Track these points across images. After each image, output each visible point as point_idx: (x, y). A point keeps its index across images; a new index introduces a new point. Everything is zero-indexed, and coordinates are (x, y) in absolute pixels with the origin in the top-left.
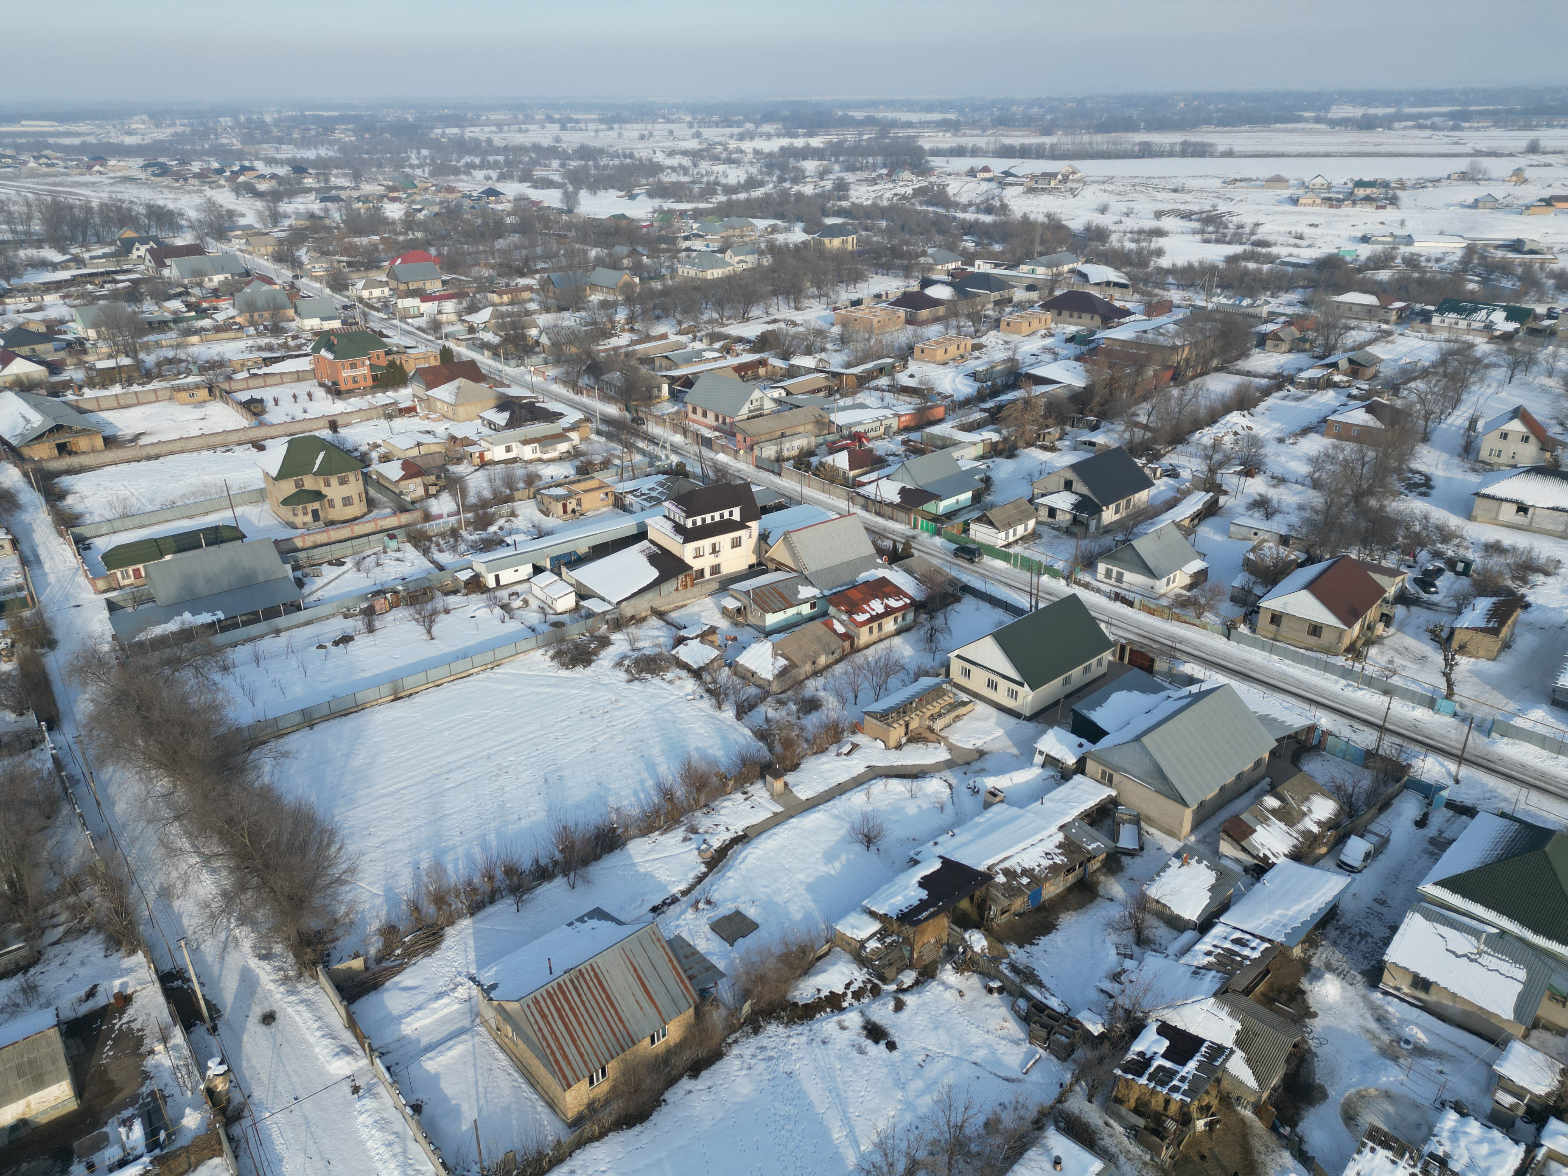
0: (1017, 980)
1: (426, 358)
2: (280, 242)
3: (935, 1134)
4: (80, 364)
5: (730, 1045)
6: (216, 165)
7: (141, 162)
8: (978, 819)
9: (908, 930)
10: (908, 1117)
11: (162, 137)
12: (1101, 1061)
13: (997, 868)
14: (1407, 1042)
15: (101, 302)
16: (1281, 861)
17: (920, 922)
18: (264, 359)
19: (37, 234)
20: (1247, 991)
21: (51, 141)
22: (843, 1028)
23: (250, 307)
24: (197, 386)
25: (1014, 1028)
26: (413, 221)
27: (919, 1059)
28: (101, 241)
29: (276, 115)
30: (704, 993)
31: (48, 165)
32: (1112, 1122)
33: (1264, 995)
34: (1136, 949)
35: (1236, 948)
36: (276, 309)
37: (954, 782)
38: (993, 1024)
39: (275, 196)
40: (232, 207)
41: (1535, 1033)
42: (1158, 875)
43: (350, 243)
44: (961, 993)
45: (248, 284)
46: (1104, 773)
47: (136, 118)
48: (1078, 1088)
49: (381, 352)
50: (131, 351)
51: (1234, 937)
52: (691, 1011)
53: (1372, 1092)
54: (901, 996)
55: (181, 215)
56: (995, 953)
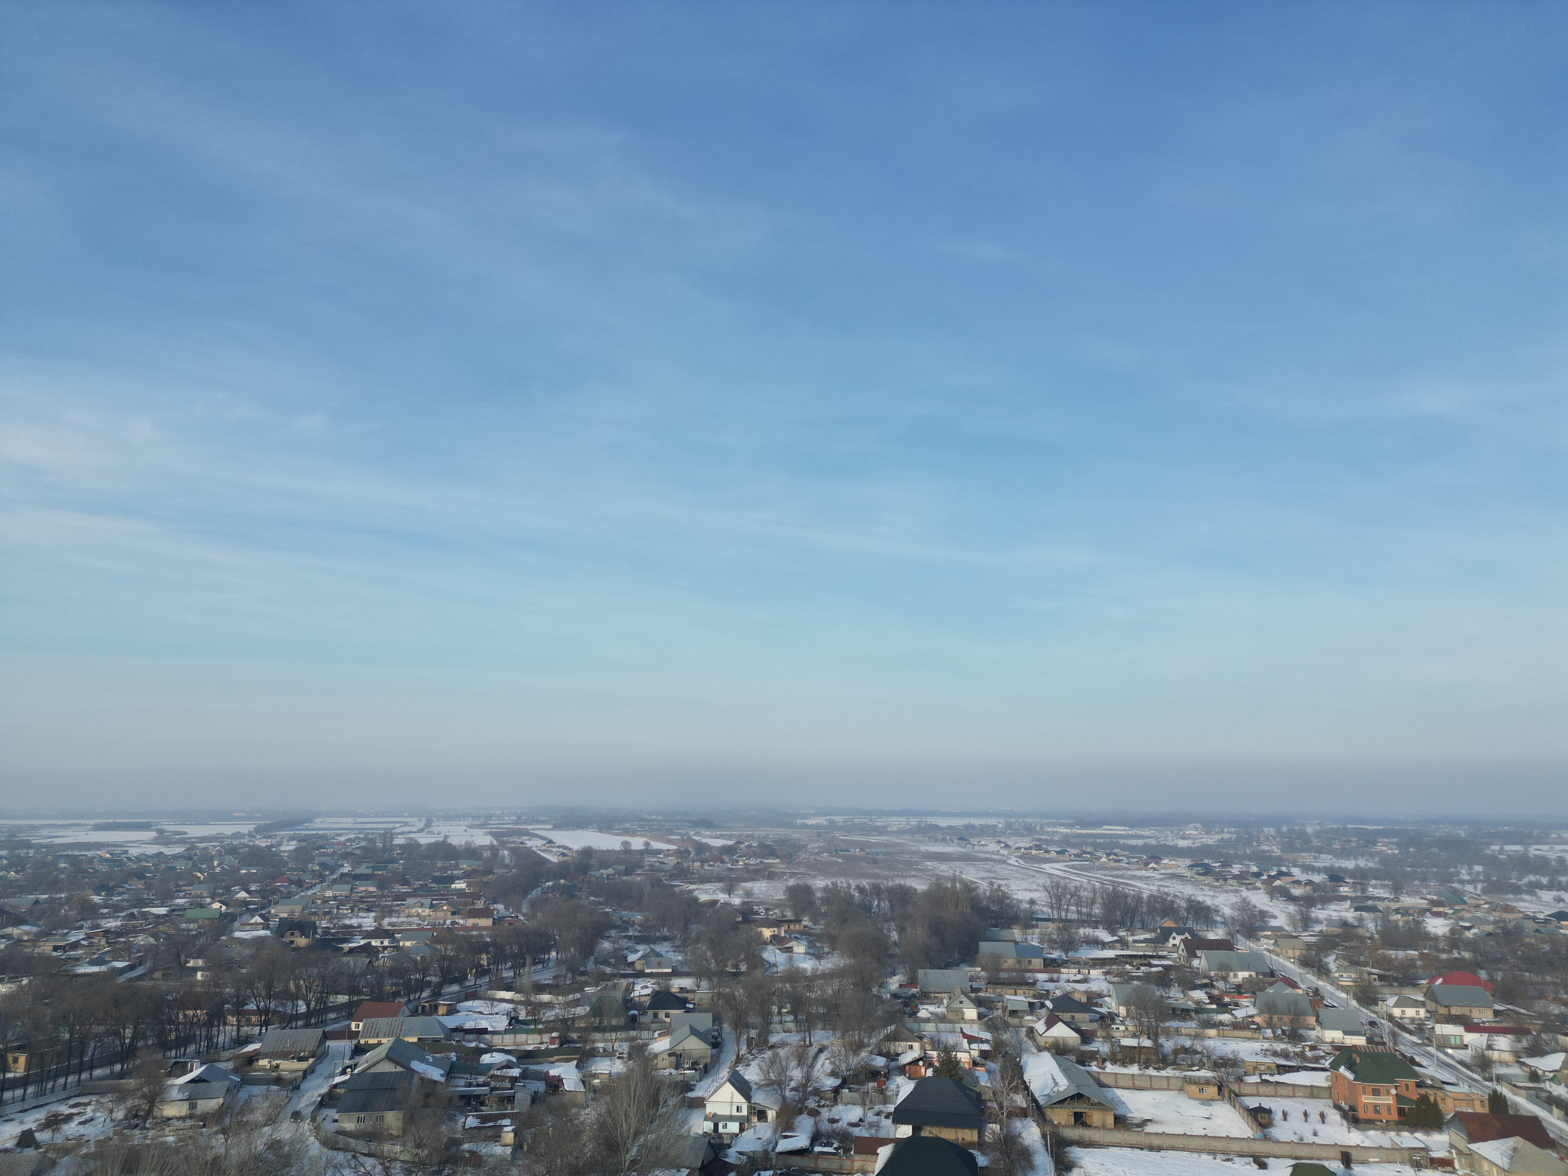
1: (1469, 1100)
2: (1309, 946)
4: (1108, 1037)
6: (1255, 869)
7: (1188, 862)
11: (1210, 842)
15: (1135, 982)
18: (1278, 1066)
19: (1096, 916)
21: (1122, 841)
23: (1270, 1009)
24: (1208, 1082)
26: (1460, 940)
28: (1144, 928)
29: (1317, 827)
31: (1115, 861)
36: (1296, 1014)
39: (1309, 902)
40: (1265, 908)
43: (1384, 956)
45: (1271, 984)
47: (1191, 825)
49: (1411, 1082)
50: (1153, 1034)
55: (1217, 911)
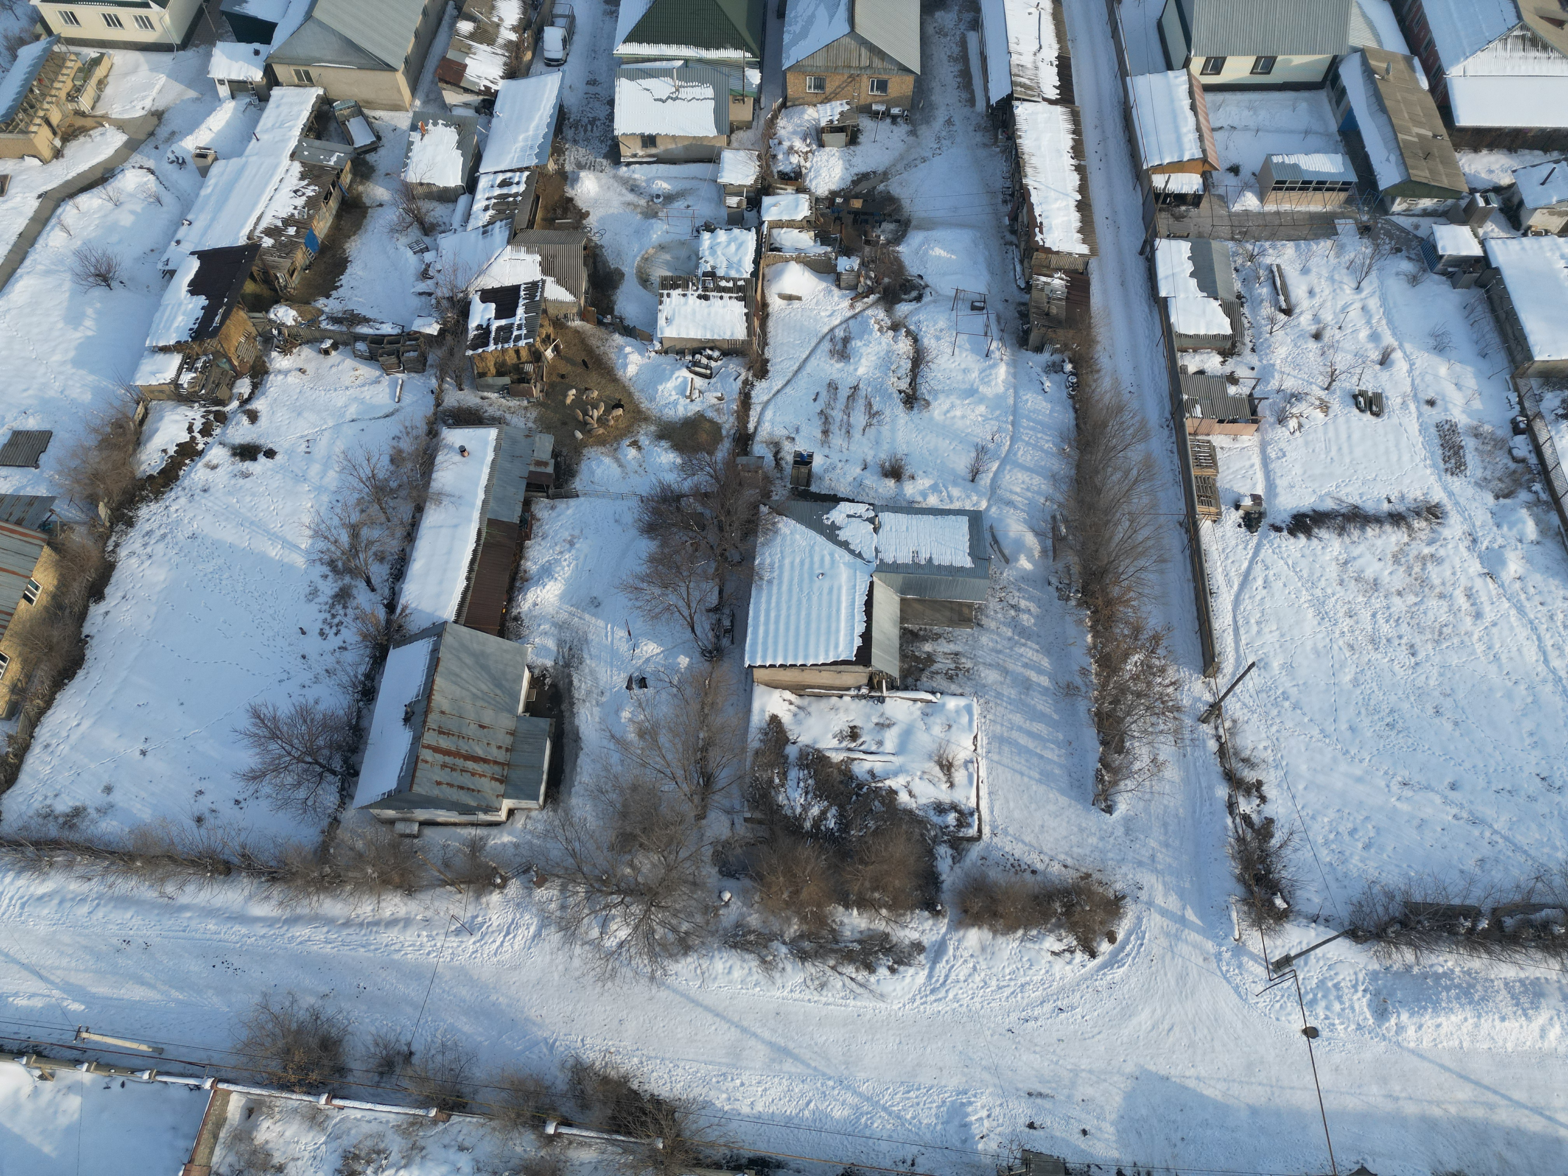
0: (344, 329)
3: (356, 495)
5: (113, 551)
8: (204, 192)
9: (211, 344)
10: (325, 498)
12: (451, 353)
13: (257, 233)
14: (658, 196)
16: (500, 85)
17: (217, 330)
20: (531, 224)
22: (214, 468)
25: (367, 371)
27: (303, 447)
30: (45, 527)
32: (486, 394)
33: (544, 219)
34: (427, 240)
35: (505, 191)
37: (151, 164)
38: (347, 380)
41: (734, 137)
42: (408, 158)
44: (302, 371)
46: (298, 73)
48: (446, 386)
51: (498, 181)
52: (47, 550)
53: (651, 251)
54: (248, 407)
56: (309, 317)
